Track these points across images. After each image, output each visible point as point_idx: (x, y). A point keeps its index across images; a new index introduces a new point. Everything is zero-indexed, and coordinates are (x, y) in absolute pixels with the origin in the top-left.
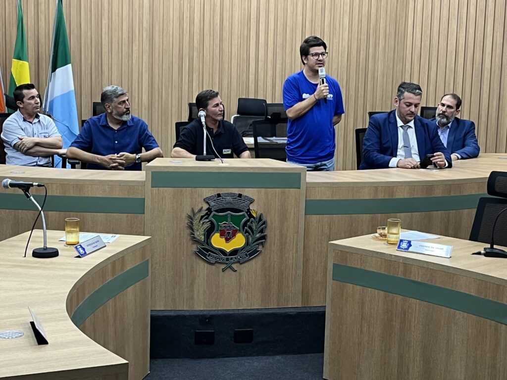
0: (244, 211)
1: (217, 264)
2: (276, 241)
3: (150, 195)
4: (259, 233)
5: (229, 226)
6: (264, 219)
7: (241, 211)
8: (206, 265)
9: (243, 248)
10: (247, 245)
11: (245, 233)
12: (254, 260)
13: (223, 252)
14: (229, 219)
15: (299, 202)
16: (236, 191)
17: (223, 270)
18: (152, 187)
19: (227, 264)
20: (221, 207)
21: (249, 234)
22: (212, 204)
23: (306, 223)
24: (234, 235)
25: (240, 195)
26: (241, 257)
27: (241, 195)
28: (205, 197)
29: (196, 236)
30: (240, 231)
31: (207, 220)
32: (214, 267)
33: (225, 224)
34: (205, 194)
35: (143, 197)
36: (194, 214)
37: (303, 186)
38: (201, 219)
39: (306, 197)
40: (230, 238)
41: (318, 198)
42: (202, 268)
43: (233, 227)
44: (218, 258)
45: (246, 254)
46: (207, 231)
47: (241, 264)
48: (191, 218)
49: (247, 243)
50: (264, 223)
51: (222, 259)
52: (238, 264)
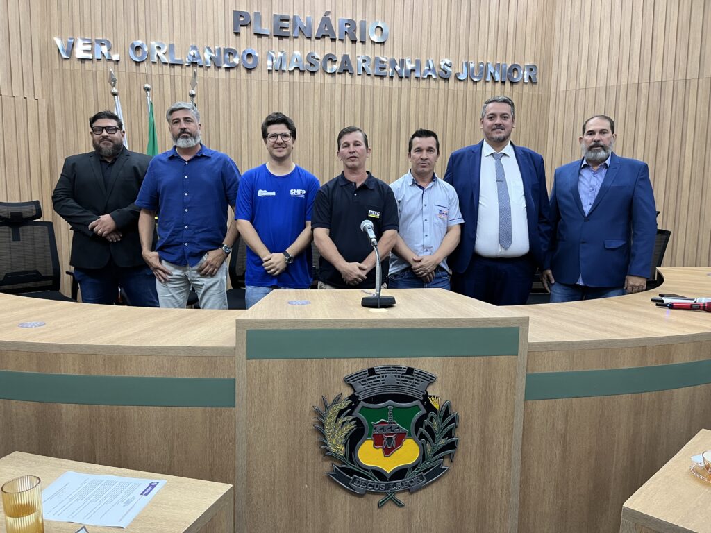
0: (417, 399)
1: (368, 495)
2: (474, 451)
3: (244, 372)
4: (444, 437)
5: (390, 428)
6: (453, 412)
7: (412, 399)
8: (349, 497)
9: (415, 466)
10: (424, 460)
11: (420, 439)
12: (434, 485)
13: (379, 474)
14: (390, 414)
15: (515, 378)
16: (403, 363)
17: (380, 505)
18: (248, 359)
19: (386, 494)
20: (376, 392)
21: (427, 440)
22: (359, 387)
23: (526, 414)
24: (399, 443)
25: (410, 371)
26: (411, 482)
27: (413, 369)
28: (346, 375)
29: (330, 447)
30: (410, 434)
31: (350, 418)
32: (362, 501)
33: (382, 423)
34: (345, 369)
35: (232, 377)
36: (327, 407)
37: (523, 351)
38: (339, 416)
39: (527, 370)
40: (393, 449)
41: (547, 371)
42: (341, 502)
43: (398, 428)
44: (370, 485)
45: (421, 475)
46: (350, 437)
47: (411, 493)
48: (320, 415)
49: (423, 457)
50: (454, 420)
51: (377, 486)
52: (407, 493)
